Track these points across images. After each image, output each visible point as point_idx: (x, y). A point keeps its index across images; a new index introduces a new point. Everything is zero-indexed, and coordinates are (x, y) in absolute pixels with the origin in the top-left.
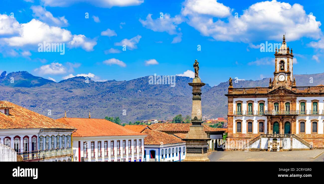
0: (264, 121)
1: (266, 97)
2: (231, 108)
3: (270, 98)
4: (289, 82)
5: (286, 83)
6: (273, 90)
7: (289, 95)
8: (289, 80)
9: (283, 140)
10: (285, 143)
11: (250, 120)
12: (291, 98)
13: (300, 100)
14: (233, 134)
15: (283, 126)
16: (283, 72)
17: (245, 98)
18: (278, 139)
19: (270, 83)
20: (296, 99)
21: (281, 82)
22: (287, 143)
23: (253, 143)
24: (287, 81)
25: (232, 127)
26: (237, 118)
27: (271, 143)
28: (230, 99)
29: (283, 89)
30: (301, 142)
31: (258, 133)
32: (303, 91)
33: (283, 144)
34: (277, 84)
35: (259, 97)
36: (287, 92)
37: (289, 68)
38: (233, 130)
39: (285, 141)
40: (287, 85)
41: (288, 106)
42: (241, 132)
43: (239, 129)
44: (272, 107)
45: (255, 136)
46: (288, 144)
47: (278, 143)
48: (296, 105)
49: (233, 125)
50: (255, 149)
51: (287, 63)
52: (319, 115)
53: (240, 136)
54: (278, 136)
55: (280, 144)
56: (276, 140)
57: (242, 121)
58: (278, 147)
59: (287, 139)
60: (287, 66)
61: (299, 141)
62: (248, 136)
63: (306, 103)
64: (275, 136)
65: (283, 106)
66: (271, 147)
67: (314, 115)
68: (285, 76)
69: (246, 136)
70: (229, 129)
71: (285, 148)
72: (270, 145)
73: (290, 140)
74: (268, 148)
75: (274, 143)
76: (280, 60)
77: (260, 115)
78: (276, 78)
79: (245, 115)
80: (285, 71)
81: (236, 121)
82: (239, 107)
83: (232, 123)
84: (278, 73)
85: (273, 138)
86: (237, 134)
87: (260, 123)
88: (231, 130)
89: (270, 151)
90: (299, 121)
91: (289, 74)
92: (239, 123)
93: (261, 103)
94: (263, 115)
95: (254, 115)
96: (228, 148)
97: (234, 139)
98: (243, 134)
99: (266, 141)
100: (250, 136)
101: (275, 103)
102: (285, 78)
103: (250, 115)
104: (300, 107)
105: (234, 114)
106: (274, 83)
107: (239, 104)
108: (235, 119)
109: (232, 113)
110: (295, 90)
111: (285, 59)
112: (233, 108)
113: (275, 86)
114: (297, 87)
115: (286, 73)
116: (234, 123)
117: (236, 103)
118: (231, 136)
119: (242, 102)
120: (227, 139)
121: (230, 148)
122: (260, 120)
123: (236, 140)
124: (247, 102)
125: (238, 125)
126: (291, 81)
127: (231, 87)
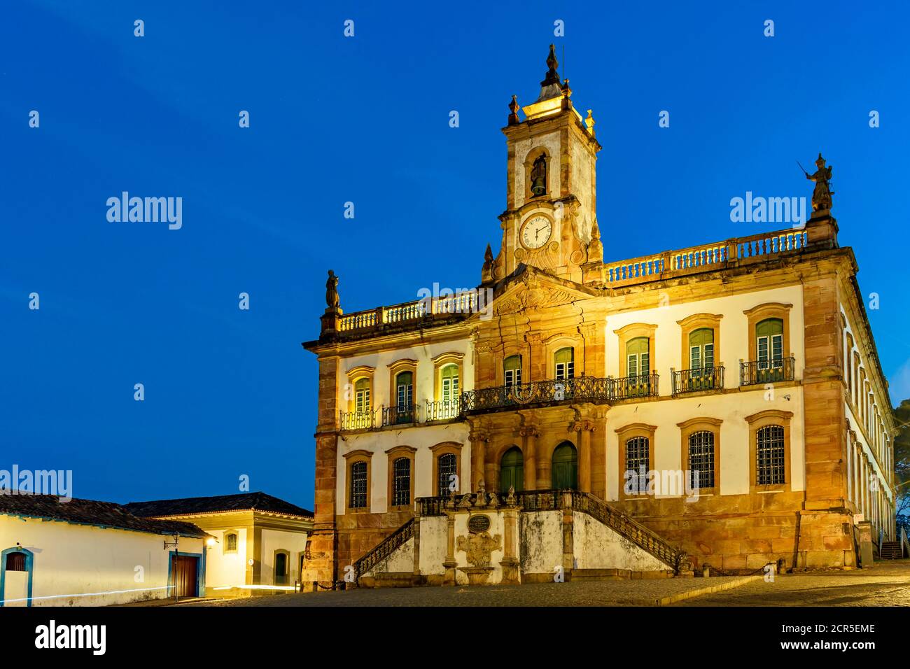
0: (459, 446)
1: (468, 335)
2: (329, 401)
3: (482, 337)
4: (570, 249)
5: (555, 250)
8: (571, 237)
9: (525, 526)
10: (533, 540)
11: (400, 448)
12: (579, 321)
13: (620, 327)
14: (335, 516)
15: (543, 464)
16: (543, 204)
17: (384, 350)
18: (492, 515)
19: (487, 265)
20: (602, 324)
22: (544, 540)
24: (559, 241)
25: (332, 485)
26: (351, 445)
27: (460, 542)
28: (328, 366)
30: (624, 535)
33: (524, 548)
35: (438, 341)
36: (558, 295)
37: (567, 177)
38: (335, 500)
39: (534, 527)
40: (559, 261)
41: (565, 365)
42: (365, 505)
43: (359, 495)
44: (493, 377)
46: (548, 543)
47: (497, 540)
48: (603, 355)
49: (335, 475)
50: (392, 579)
51: (559, 160)
52: (725, 391)
53: (361, 526)
54: (492, 502)
55: (502, 544)
56: (486, 523)
57: (369, 454)
58: (496, 557)
59: (544, 518)
60: (559, 173)
61: (610, 530)
62: (391, 526)
63: (654, 339)
64: (478, 503)
65: (544, 366)
66: (461, 559)
67: (694, 394)
68: (552, 222)
69: (386, 523)
70: (319, 495)
71: (534, 569)
72: (458, 550)
73: (558, 523)
74: (447, 566)
75: (477, 539)
76: (528, 151)
77: (441, 422)
78: (509, 238)
79: (381, 429)
80: (552, 197)
81: (347, 457)
82: (364, 397)
83: (330, 470)
84: (518, 214)
85: (470, 510)
86: (352, 517)
87: (441, 458)
88: (328, 497)
89: (453, 583)
90: (619, 431)
91: (567, 210)
92: (361, 469)
93: (449, 369)
94: (454, 419)
95: (416, 425)
96: (311, 580)
97: (340, 539)
98: (374, 516)
99: (442, 532)
100: (399, 525)
101: (506, 360)
102: (552, 229)
103: (401, 426)
104: (621, 362)
105: (339, 429)
106: (503, 262)
107: (363, 383)
108: (342, 449)
109: (330, 424)
110: (598, 280)
111: (551, 143)
112: (336, 400)
113: (509, 274)
114: (607, 266)
115: (554, 205)
116: (342, 468)
117: (349, 380)
118: (325, 528)
119: (372, 370)
120: (310, 542)
121: (318, 582)
122: (441, 445)
123: (346, 542)
124: (391, 367)
125: (356, 477)
126: (577, 242)
127: (332, 311)
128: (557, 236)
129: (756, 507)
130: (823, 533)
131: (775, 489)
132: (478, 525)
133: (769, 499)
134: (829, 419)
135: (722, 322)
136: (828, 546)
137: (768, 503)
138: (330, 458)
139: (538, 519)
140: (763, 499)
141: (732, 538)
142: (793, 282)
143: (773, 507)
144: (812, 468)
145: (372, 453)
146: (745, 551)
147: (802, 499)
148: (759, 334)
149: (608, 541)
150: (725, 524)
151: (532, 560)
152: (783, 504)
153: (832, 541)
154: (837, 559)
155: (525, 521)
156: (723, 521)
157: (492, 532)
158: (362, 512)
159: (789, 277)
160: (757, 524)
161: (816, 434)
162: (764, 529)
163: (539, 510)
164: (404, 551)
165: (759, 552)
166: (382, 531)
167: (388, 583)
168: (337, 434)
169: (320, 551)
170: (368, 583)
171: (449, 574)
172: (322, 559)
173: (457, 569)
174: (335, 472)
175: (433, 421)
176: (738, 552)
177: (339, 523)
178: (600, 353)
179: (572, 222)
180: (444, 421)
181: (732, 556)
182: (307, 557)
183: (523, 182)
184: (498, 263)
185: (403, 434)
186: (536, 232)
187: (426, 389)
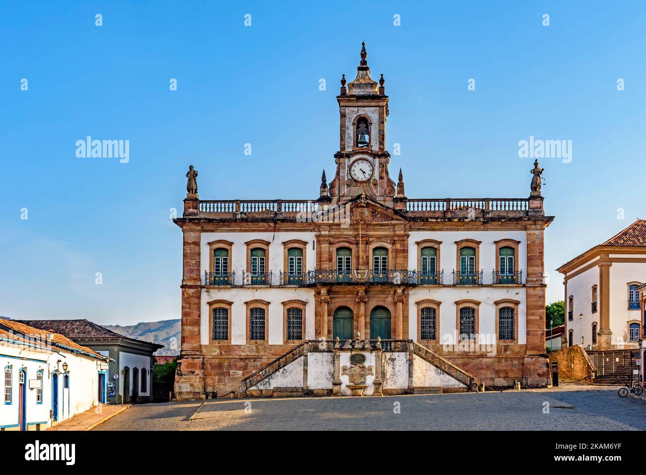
0: (304, 303)
1: (311, 231)
2: (193, 262)
3: (323, 233)
4: (385, 185)
5: (375, 185)
7: (387, 225)
8: (385, 180)
9: (383, 361)
10: (389, 369)
11: (256, 301)
12: (392, 233)
13: (419, 240)
14: (201, 345)
15: (368, 320)
16: (367, 153)
17: (241, 231)
18: (367, 354)
19: (324, 186)
20: (408, 236)
21: (359, 185)
22: (396, 370)
23: (276, 371)
24: (378, 179)
25: (197, 323)
26: (212, 295)
27: (344, 369)
28: (192, 237)
29: (368, 205)
30: (436, 366)
31: (286, 342)
33: (384, 374)
34: (345, 190)
35: (287, 231)
36: (379, 216)
37: (383, 139)
38: (199, 334)
39: (390, 362)
40: (378, 192)
41: (380, 258)
42: (227, 339)
43: (221, 331)
44: (330, 260)
45: (273, 352)
46: (399, 371)
47: (370, 369)
48: (407, 256)
49: (199, 316)
50: (286, 391)
51: (377, 126)
52: (483, 286)
53: (223, 353)
54: (367, 347)
55: (374, 371)
56: (363, 358)
57: (230, 304)
58: (370, 380)
59: (396, 356)
60: (378, 135)
61: (428, 364)
62: (250, 354)
63: (439, 250)
64: (357, 346)
65: (367, 257)
66: (345, 380)
67: (466, 286)
68: (372, 166)
69: (245, 352)
70: (186, 330)
71: (389, 385)
72: (343, 374)
73: (406, 359)
74: (335, 384)
75: (356, 368)
76: (356, 116)
77: (292, 286)
78: (341, 170)
79: (242, 287)
80: (373, 149)
81: (210, 304)
82: (221, 261)
83: (196, 312)
84: (348, 156)
85: (351, 350)
86: (215, 347)
87: (289, 310)
88: (194, 332)
89: (340, 394)
90: (418, 303)
91: (383, 160)
92: (221, 313)
93: (295, 250)
94: (302, 285)
95: (271, 287)
96: (184, 390)
97: (205, 362)
98: (235, 347)
99: (325, 363)
100: (257, 354)
101: (338, 249)
102: (373, 170)
103: (259, 286)
104: (418, 261)
105: (203, 283)
106: (337, 186)
107: (221, 251)
108: (205, 298)
109: (195, 279)
110: (404, 208)
111: (372, 114)
112: (200, 262)
113: (341, 194)
114: (410, 201)
115: (375, 155)
116: (205, 311)
117: (210, 249)
118: (193, 353)
119: (231, 244)
120: (181, 363)
121: (190, 392)
122: (291, 302)
123: (211, 364)
124: (248, 244)
125: (215, 318)
126: (390, 183)
127: (194, 196)
128: (376, 176)
129: (499, 352)
130: (536, 368)
131: (510, 342)
132: (357, 360)
133: (506, 348)
134: (539, 306)
135: (481, 246)
136: (539, 375)
137: (506, 350)
138: (196, 304)
139: (392, 357)
140: (503, 347)
141: (486, 369)
142: (521, 230)
143: (508, 353)
144: (530, 332)
145: (233, 303)
146: (493, 376)
147: (525, 348)
148: (500, 255)
149: (427, 370)
150: (482, 360)
151: (388, 380)
152: (513, 351)
153: (541, 372)
154: (544, 382)
155: (384, 357)
156: (480, 359)
157: (367, 364)
158: (224, 343)
159: (519, 226)
160: (499, 362)
161: (533, 314)
162: (503, 364)
163: (393, 351)
164: (283, 373)
165: (501, 377)
166: (242, 357)
167: (284, 394)
168: (202, 287)
169: (191, 370)
170: (255, 394)
171: (336, 388)
172: (192, 376)
173: (343, 387)
174: (200, 314)
175: (285, 284)
176: (489, 376)
177: (204, 350)
178: (406, 254)
179: (386, 168)
180: (295, 286)
181: (486, 379)
182: (178, 374)
183: (352, 135)
184: (332, 185)
185: (259, 291)
186: (362, 170)
187: (277, 262)
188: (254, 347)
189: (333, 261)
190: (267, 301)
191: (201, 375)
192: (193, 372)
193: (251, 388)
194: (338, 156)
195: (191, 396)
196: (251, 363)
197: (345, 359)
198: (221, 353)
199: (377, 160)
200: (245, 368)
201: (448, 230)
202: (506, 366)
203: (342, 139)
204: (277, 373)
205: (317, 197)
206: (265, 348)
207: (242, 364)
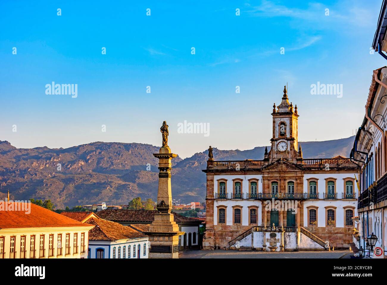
0: (257, 207)
1: (260, 174)
2: (211, 188)
3: (265, 175)
4: (293, 153)
5: (288, 153)
6: (270, 164)
7: (293, 172)
8: (293, 150)
9: (285, 236)
10: (288, 240)
11: (237, 206)
12: (296, 175)
13: (308, 178)
14: (214, 226)
16: (284, 139)
17: (231, 175)
18: (277, 233)
19: (266, 153)
20: (303, 176)
21: (281, 153)
22: (291, 240)
23: (242, 239)
25: (212, 215)
26: (219, 203)
27: (268, 240)
28: (210, 177)
29: (284, 163)
30: (311, 238)
31: (250, 225)
32: (313, 165)
33: (285, 242)
34: (275, 156)
35: (250, 174)
36: (290, 167)
37: (292, 132)
38: (213, 220)
39: (288, 236)
40: (289, 156)
41: (291, 186)
42: (225, 223)
43: (222, 219)
44: (269, 188)
45: (244, 229)
46: (292, 241)
47: (278, 240)
48: (303, 186)
49: (213, 212)
50: (245, 248)
51: (289, 126)
52: (337, 200)
53: (223, 229)
54: (277, 230)
55: (280, 241)
56: (275, 235)
58: (278, 245)
59: (291, 234)
60: (289, 130)
61: (308, 237)
62: (234, 230)
63: (317, 183)
64: (273, 230)
65: (285, 186)
66: (268, 244)
67: (329, 200)
68: (287, 144)
69: (232, 229)
70: (208, 219)
71: (288, 247)
72: (267, 242)
73: (295, 236)
74: (264, 246)
75: (273, 239)
76: (280, 122)
77: (252, 199)
78: (273, 147)
79: (230, 200)
80: (287, 137)
81: (218, 207)
82: (223, 188)
83: (212, 211)
84: (276, 140)
85: (270, 231)
86: (220, 226)
87: (251, 210)
88: (211, 219)
89: (266, 251)
90: (308, 208)
91: (292, 142)
92: (222, 211)
93: (253, 183)
94: (256, 199)
95: (243, 199)
96: (206, 245)
97: (216, 233)
98: (228, 226)
99: (260, 236)
100: (237, 230)
101: (272, 183)
102: (287, 147)
103: (238, 199)
104: (308, 188)
105: (215, 198)
106: (272, 154)
107: (222, 183)
108: (216, 204)
109: (211, 196)
110: (301, 164)
111: (286, 120)
112: (213, 188)
113: (273, 158)
114: (304, 160)
115: (288, 140)
116: (216, 210)
117: (218, 182)
118: (210, 229)
119: (226, 180)
120: (205, 233)
121: (209, 246)
122: (251, 206)
123: (218, 234)
124: (233, 180)
125: (220, 213)
126: (295, 152)
127: (211, 159)
128: (289, 149)
129: (346, 231)
131: (351, 227)
132: (273, 236)
133: (349, 229)
135: (337, 181)
138: (212, 207)
139: (289, 234)
140: (347, 229)
141: (339, 239)
142: (355, 173)
143: (350, 231)
145: (227, 207)
146: (343, 243)
148: (346, 185)
149: (307, 240)
150: (337, 235)
151: (287, 245)
155: (285, 235)
156: (337, 234)
157: (277, 238)
158: (223, 224)
160: (346, 236)
162: (348, 237)
163: (289, 232)
164: (245, 240)
165: (346, 243)
166: (231, 231)
167: (243, 249)
168: (214, 200)
169: (209, 236)
170: (233, 248)
171: (264, 248)
172: (210, 239)
173: (267, 247)
174: (213, 211)
175: (249, 199)
176: (341, 243)
177: (215, 228)
178: (302, 185)
179: (293, 145)
180: (253, 200)
181: (339, 244)
182: (204, 238)
183: (278, 131)
184: (270, 153)
185: (238, 202)
186: (282, 147)
187: (246, 189)
188: (236, 227)
189: (270, 188)
190: (241, 206)
191: (213, 239)
192: (210, 237)
193: (232, 246)
194: (272, 140)
195: (209, 248)
196: (235, 234)
197: (268, 235)
198: (222, 229)
199: (289, 142)
200: (232, 236)
201: (321, 173)
202: (349, 238)
203: (274, 133)
204: (243, 240)
205: (263, 159)
206: (241, 227)
207: (231, 234)
